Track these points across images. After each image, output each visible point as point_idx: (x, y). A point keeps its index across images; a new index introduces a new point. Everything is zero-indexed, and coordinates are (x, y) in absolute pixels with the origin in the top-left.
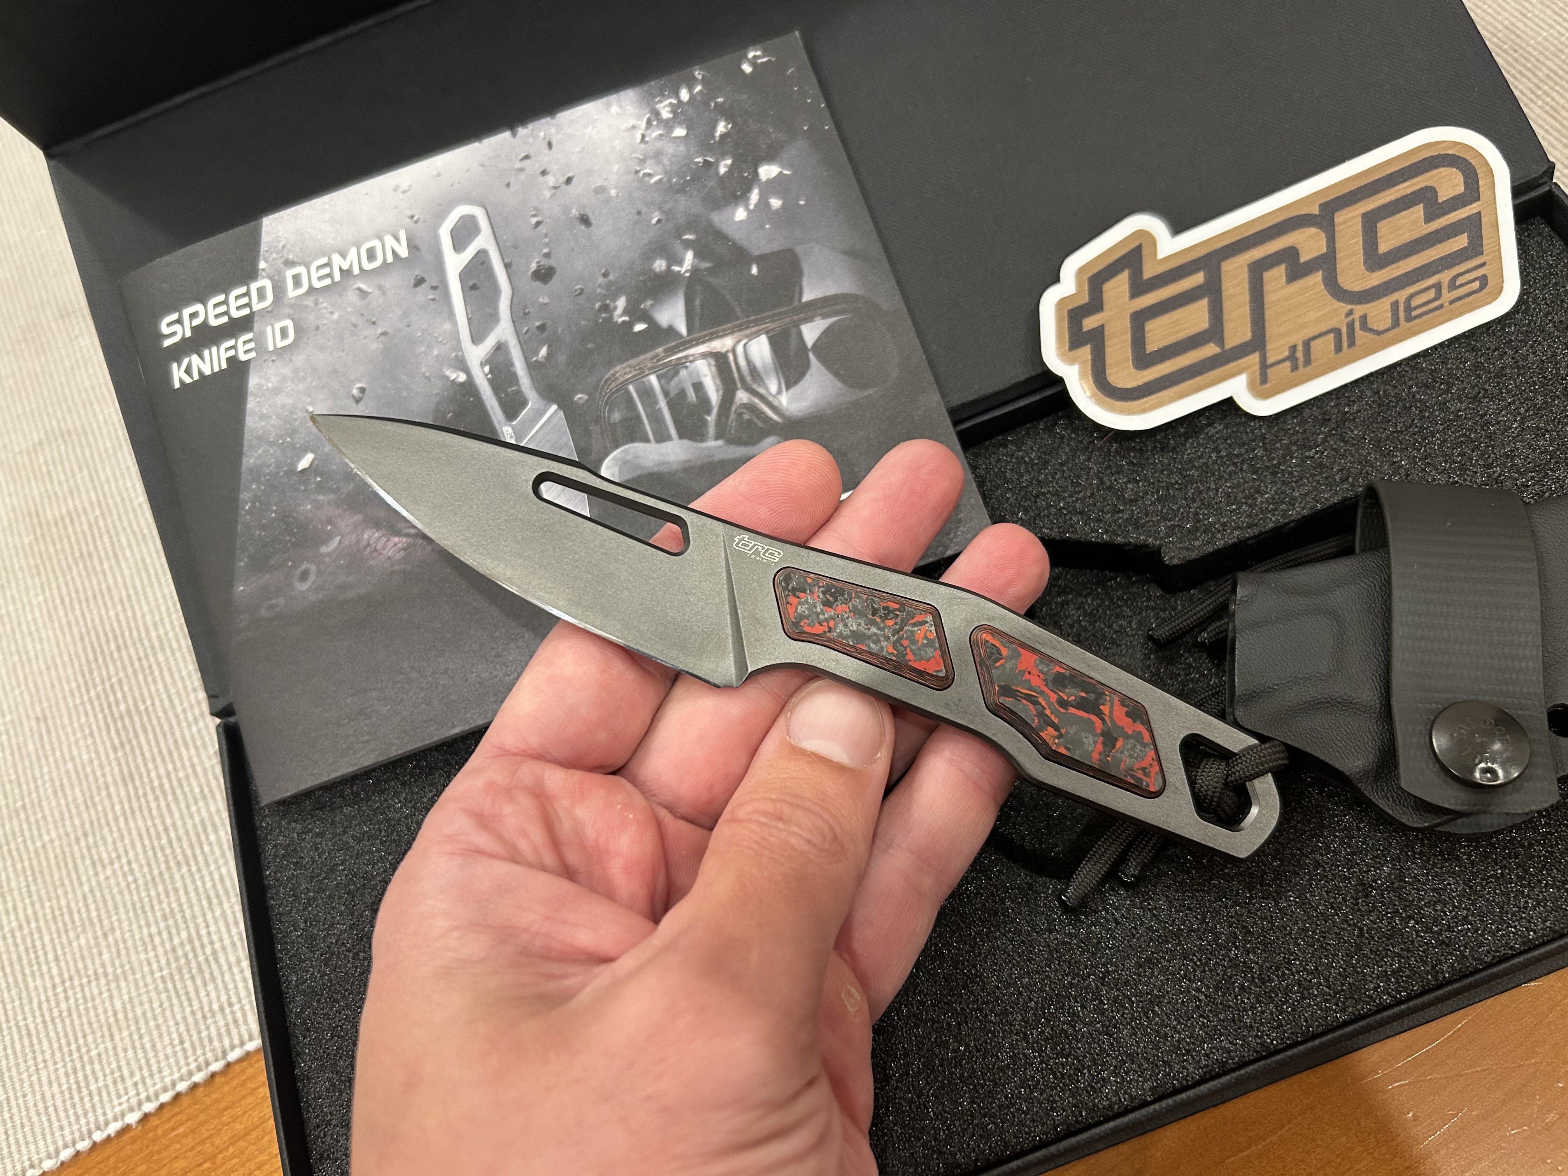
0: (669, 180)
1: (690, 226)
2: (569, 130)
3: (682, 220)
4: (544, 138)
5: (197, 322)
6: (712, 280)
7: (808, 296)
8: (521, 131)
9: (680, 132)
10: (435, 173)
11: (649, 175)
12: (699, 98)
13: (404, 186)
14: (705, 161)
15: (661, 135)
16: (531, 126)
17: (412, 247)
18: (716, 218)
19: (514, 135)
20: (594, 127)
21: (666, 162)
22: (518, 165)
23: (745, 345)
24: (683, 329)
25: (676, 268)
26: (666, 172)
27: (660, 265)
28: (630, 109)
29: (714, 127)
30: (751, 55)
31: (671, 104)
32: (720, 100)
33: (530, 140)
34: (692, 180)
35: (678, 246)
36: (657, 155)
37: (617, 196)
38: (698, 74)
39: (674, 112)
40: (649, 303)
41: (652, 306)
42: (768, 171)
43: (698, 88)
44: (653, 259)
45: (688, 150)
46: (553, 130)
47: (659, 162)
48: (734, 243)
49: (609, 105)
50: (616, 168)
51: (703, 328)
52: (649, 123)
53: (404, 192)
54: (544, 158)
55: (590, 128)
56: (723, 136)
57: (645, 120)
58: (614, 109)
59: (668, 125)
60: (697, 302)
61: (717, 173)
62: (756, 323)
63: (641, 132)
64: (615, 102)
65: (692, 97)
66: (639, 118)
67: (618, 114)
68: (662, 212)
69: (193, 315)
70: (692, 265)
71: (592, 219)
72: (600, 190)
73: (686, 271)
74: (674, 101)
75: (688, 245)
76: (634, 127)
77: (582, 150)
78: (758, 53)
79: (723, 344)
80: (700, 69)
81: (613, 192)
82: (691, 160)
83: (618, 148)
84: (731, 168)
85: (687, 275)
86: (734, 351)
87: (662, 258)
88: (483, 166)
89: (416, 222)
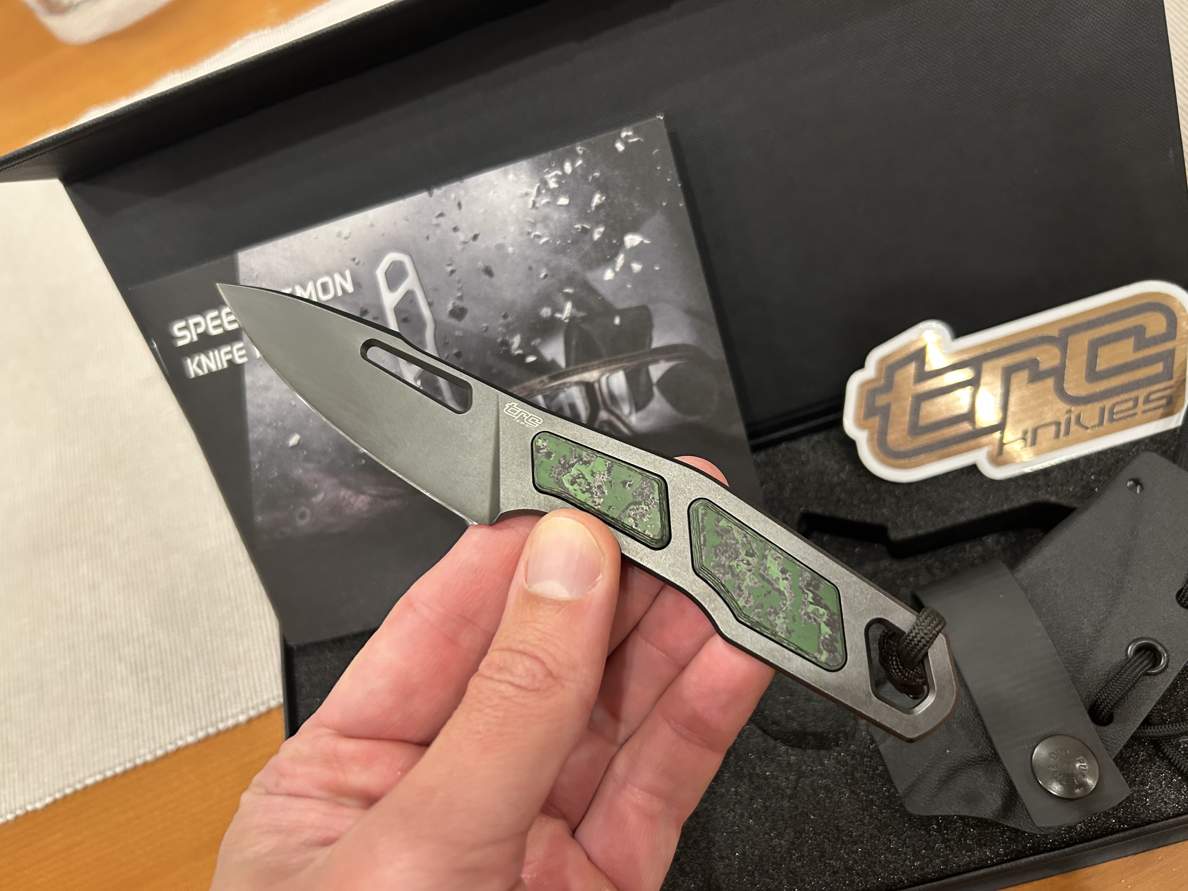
0: (554, 242)
1: (570, 281)
2: (475, 194)
3: (563, 276)
4: (455, 199)
5: (200, 330)
6: (586, 326)
7: (657, 343)
8: (437, 192)
9: (563, 201)
10: (369, 223)
11: (539, 237)
12: (580, 172)
13: (345, 233)
14: (583, 228)
15: (548, 203)
16: (444, 188)
17: (356, 284)
18: (591, 276)
19: (431, 195)
20: (494, 193)
21: (552, 226)
22: (435, 221)
23: (608, 378)
24: (562, 362)
25: (558, 315)
26: (551, 235)
27: (546, 312)
28: (524, 177)
29: (591, 199)
30: (624, 134)
31: (556, 176)
32: (597, 174)
33: (444, 200)
34: (573, 243)
35: (560, 298)
36: (545, 219)
37: (514, 254)
38: (579, 150)
39: (558, 182)
40: (538, 341)
41: (540, 344)
42: (632, 240)
43: (579, 162)
44: (542, 306)
45: (570, 217)
46: (462, 193)
47: (546, 226)
48: (603, 298)
49: (506, 173)
50: (512, 229)
51: (577, 362)
52: (539, 191)
53: (346, 238)
54: (454, 216)
55: (491, 193)
56: (598, 207)
57: (536, 188)
58: (511, 177)
59: (554, 194)
60: (574, 343)
61: (592, 238)
62: (616, 361)
63: (532, 198)
64: (511, 171)
65: (574, 170)
66: (531, 186)
67: (514, 181)
68: (549, 269)
69: (197, 325)
70: (571, 314)
71: (494, 270)
72: (501, 247)
73: (565, 319)
74: (559, 173)
75: (568, 297)
76: (527, 194)
77: (485, 212)
78: (630, 133)
79: (591, 376)
80: (581, 146)
81: (510, 250)
82: (571, 226)
83: (514, 212)
84: (604, 234)
85: (567, 321)
86: (599, 381)
87: (548, 306)
88: (407, 220)
89: (358, 264)
